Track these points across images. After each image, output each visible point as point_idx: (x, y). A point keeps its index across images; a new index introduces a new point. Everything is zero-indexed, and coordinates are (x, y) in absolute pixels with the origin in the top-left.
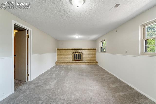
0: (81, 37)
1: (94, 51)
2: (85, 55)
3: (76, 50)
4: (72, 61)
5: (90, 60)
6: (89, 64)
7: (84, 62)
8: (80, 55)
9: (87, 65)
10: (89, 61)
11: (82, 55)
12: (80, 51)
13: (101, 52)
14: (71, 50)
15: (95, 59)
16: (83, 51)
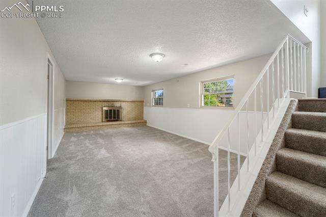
0: (125, 80)
1: (140, 104)
2: (127, 111)
3: (109, 103)
4: (102, 122)
5: (135, 119)
6: (133, 125)
7: (126, 123)
8: (118, 111)
9: (131, 127)
10: (133, 120)
11: (120, 110)
12: (117, 105)
13: (153, 106)
14: (99, 103)
15: (143, 118)
16: (124, 105)
